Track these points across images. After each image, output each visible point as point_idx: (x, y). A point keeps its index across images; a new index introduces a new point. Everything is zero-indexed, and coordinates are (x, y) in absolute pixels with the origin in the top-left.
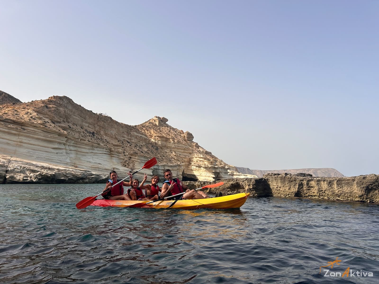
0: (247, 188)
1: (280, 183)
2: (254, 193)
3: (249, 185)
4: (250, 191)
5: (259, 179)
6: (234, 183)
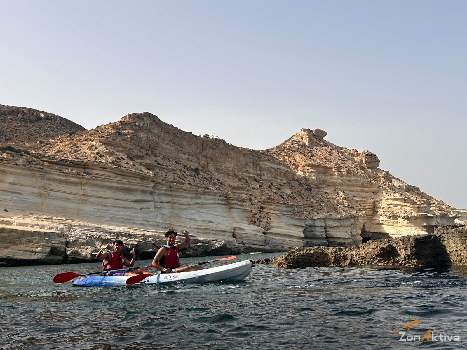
0: (403, 254)
1: (459, 243)
2: (416, 262)
3: (406, 249)
4: (408, 259)
5: (423, 237)
6: (385, 246)
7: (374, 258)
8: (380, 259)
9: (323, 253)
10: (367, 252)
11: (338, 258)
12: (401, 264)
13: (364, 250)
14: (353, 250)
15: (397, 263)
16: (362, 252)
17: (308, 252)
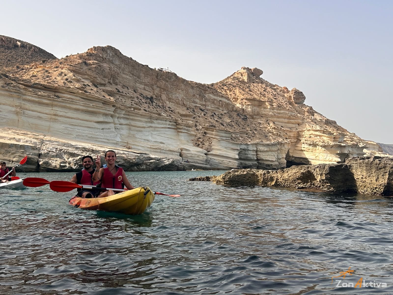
0: (319, 178)
1: (365, 171)
2: (329, 186)
3: (321, 175)
4: (323, 183)
5: (336, 166)
6: (305, 171)
7: (295, 180)
8: (300, 181)
9: (254, 174)
10: (289, 175)
11: (266, 179)
12: (316, 186)
13: (287, 174)
14: (278, 173)
15: (314, 185)
16: (286, 175)
17: (242, 173)
